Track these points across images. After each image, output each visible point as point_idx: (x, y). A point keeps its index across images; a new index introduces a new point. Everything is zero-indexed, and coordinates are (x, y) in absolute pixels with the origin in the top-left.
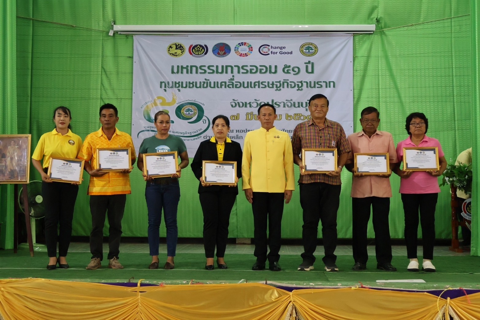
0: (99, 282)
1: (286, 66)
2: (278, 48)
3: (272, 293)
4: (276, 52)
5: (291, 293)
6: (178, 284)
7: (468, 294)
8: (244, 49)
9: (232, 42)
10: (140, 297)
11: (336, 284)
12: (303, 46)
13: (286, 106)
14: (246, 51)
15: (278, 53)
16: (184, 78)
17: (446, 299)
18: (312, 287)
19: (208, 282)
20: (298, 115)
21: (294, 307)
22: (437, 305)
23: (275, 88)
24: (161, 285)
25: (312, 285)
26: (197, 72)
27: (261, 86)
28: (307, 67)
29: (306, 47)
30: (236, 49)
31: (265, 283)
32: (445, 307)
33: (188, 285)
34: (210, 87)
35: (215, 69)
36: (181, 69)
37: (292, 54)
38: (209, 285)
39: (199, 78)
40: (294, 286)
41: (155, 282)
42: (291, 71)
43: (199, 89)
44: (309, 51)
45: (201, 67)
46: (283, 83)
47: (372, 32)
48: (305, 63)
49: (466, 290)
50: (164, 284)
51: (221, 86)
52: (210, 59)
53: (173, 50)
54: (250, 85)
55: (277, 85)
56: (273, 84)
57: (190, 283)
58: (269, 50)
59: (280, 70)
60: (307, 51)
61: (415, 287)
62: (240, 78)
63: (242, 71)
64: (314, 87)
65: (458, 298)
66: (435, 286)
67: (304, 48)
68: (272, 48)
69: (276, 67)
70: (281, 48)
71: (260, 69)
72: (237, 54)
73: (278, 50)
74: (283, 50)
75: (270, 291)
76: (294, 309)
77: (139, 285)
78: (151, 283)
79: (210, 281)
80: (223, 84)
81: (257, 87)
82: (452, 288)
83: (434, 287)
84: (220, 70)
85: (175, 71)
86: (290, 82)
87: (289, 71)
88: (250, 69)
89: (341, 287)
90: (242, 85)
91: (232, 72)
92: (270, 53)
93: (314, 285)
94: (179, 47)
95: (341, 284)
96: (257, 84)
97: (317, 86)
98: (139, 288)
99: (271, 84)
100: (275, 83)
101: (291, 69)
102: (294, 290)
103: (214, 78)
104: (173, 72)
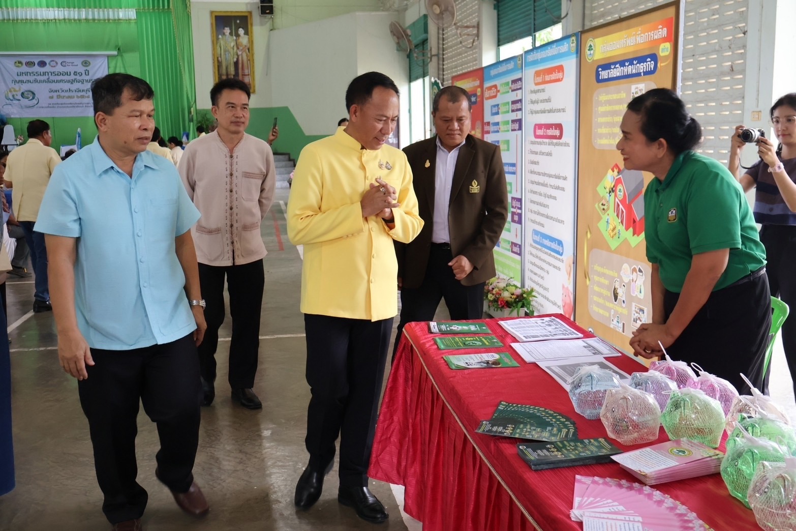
1: (75, 72)
8: (53, 63)
9: (47, 61)
12: (83, 62)
13: (76, 91)
15: (71, 66)
16: (24, 78)
23: (70, 83)
26: (30, 75)
27: (63, 82)
30: (49, 64)
34: (38, 82)
35: (39, 73)
36: (22, 74)
37: (78, 66)
39: (32, 78)
42: (78, 75)
45: (32, 73)
46: (74, 80)
47: (117, 55)
48: (84, 71)
52: (37, 68)
53: (17, 64)
54: (57, 81)
55: (71, 81)
56: (69, 81)
58: (66, 64)
59: (72, 74)
60: (85, 64)
62: (52, 78)
63: (53, 74)
68: (68, 63)
69: (70, 72)
71: (62, 73)
72: (50, 66)
73: (71, 64)
74: (73, 64)
80: (44, 81)
84: (42, 74)
85: (19, 74)
86: (78, 80)
88: (57, 73)
90: (54, 81)
91: (48, 75)
92: (67, 66)
94: (20, 62)
96: (61, 81)
101: (78, 73)
103: (39, 78)
104: (18, 75)
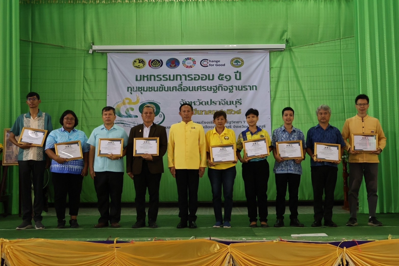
0: (85, 241)
1: (220, 75)
2: (215, 61)
3: (215, 247)
4: (213, 65)
5: (229, 246)
6: (145, 241)
7: (359, 244)
8: (189, 63)
9: (181, 58)
10: (116, 252)
11: (262, 238)
12: (233, 60)
13: (221, 104)
14: (191, 64)
15: (215, 65)
16: (145, 84)
17: (343, 248)
18: (244, 241)
19: (167, 239)
20: (230, 110)
21: (231, 256)
22: (336, 253)
23: (213, 91)
24: (132, 242)
25: (244, 240)
26: (155, 80)
27: (202, 89)
28: (236, 75)
29: (235, 61)
30: (184, 62)
31: (209, 239)
32: (342, 254)
33: (152, 242)
34: (165, 90)
35: (168, 77)
36: (143, 78)
37: (225, 66)
38: (168, 241)
39: (157, 84)
40: (231, 240)
41: (127, 239)
42: (224, 79)
43: (157, 92)
44: (237, 64)
45: (157, 76)
46: (219, 87)
47: (283, 50)
48: (235, 72)
49: (357, 241)
50: (134, 241)
51: (173, 89)
52: (165, 70)
53: (137, 64)
54: (194, 89)
55: (214, 89)
56: (211, 88)
57: (154, 240)
58: (208, 63)
59: (216, 77)
60: (236, 63)
61: (320, 240)
62: (186, 84)
63: (188, 78)
64: (242, 90)
65: (352, 247)
66: (335, 238)
67: (234, 62)
68: (210, 61)
69: (213, 75)
70: (217, 62)
71: (201, 77)
72: (184, 66)
73: (215, 63)
74: (218, 63)
75: (214, 245)
76: (231, 258)
77: (115, 242)
78: (124, 240)
79: (168, 238)
80: (174, 89)
81: (199, 90)
82: (347, 240)
83: (334, 240)
84: (172, 78)
85: (139, 79)
86: (224, 86)
87: (223, 79)
88: (194, 77)
89: (266, 241)
90: (188, 89)
91: (181, 80)
92: (209, 65)
93: (245, 239)
94: (142, 61)
95: (265, 239)
96: (199, 88)
97: (243, 89)
98: (115, 245)
99: (210, 88)
100: (213, 87)
101: (224, 77)
102: (231, 244)
103: (168, 84)
104: (137, 80)
